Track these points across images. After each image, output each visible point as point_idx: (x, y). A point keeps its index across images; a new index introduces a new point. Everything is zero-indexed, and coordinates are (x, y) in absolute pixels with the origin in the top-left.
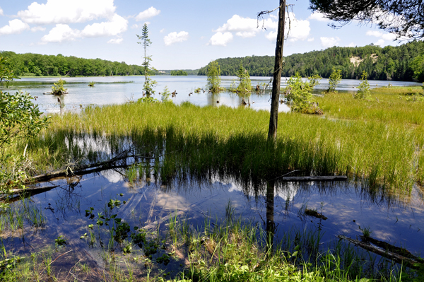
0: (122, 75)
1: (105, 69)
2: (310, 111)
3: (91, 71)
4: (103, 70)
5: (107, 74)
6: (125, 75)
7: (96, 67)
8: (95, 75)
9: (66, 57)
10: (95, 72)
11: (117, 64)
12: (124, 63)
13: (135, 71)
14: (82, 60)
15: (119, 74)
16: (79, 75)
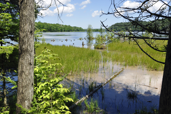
0: (68, 31)
1: (60, 28)
2: (99, 47)
3: (53, 29)
4: (60, 29)
5: (61, 31)
6: (70, 31)
7: (56, 28)
8: (55, 31)
9: (42, 23)
10: (56, 30)
11: (66, 26)
12: (69, 26)
13: (75, 29)
14: (49, 24)
15: (67, 31)
16: (48, 31)
